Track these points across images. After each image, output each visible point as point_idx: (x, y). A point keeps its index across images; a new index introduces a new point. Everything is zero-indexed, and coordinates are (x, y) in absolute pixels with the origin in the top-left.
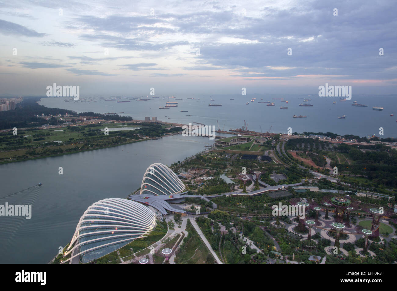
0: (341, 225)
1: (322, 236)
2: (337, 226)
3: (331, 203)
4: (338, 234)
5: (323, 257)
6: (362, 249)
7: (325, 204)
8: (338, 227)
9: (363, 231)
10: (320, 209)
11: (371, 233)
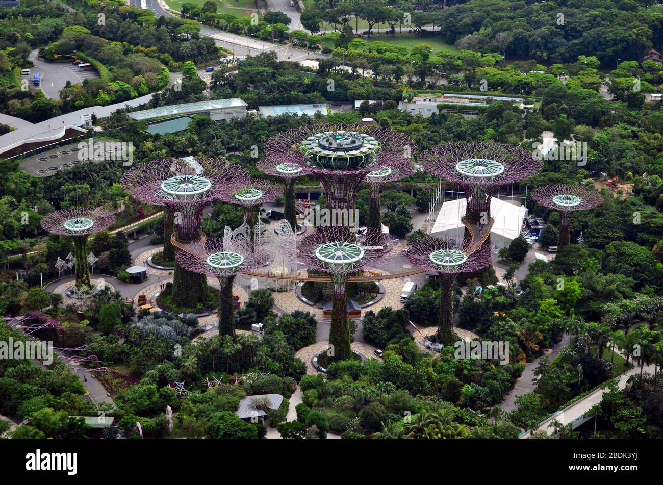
0: (348, 249)
1: (279, 310)
2: (332, 258)
3: (302, 165)
4: (340, 289)
5: (287, 393)
6: (432, 331)
7: (278, 168)
8: (339, 258)
9: (434, 257)
10: (261, 195)
11: (461, 260)
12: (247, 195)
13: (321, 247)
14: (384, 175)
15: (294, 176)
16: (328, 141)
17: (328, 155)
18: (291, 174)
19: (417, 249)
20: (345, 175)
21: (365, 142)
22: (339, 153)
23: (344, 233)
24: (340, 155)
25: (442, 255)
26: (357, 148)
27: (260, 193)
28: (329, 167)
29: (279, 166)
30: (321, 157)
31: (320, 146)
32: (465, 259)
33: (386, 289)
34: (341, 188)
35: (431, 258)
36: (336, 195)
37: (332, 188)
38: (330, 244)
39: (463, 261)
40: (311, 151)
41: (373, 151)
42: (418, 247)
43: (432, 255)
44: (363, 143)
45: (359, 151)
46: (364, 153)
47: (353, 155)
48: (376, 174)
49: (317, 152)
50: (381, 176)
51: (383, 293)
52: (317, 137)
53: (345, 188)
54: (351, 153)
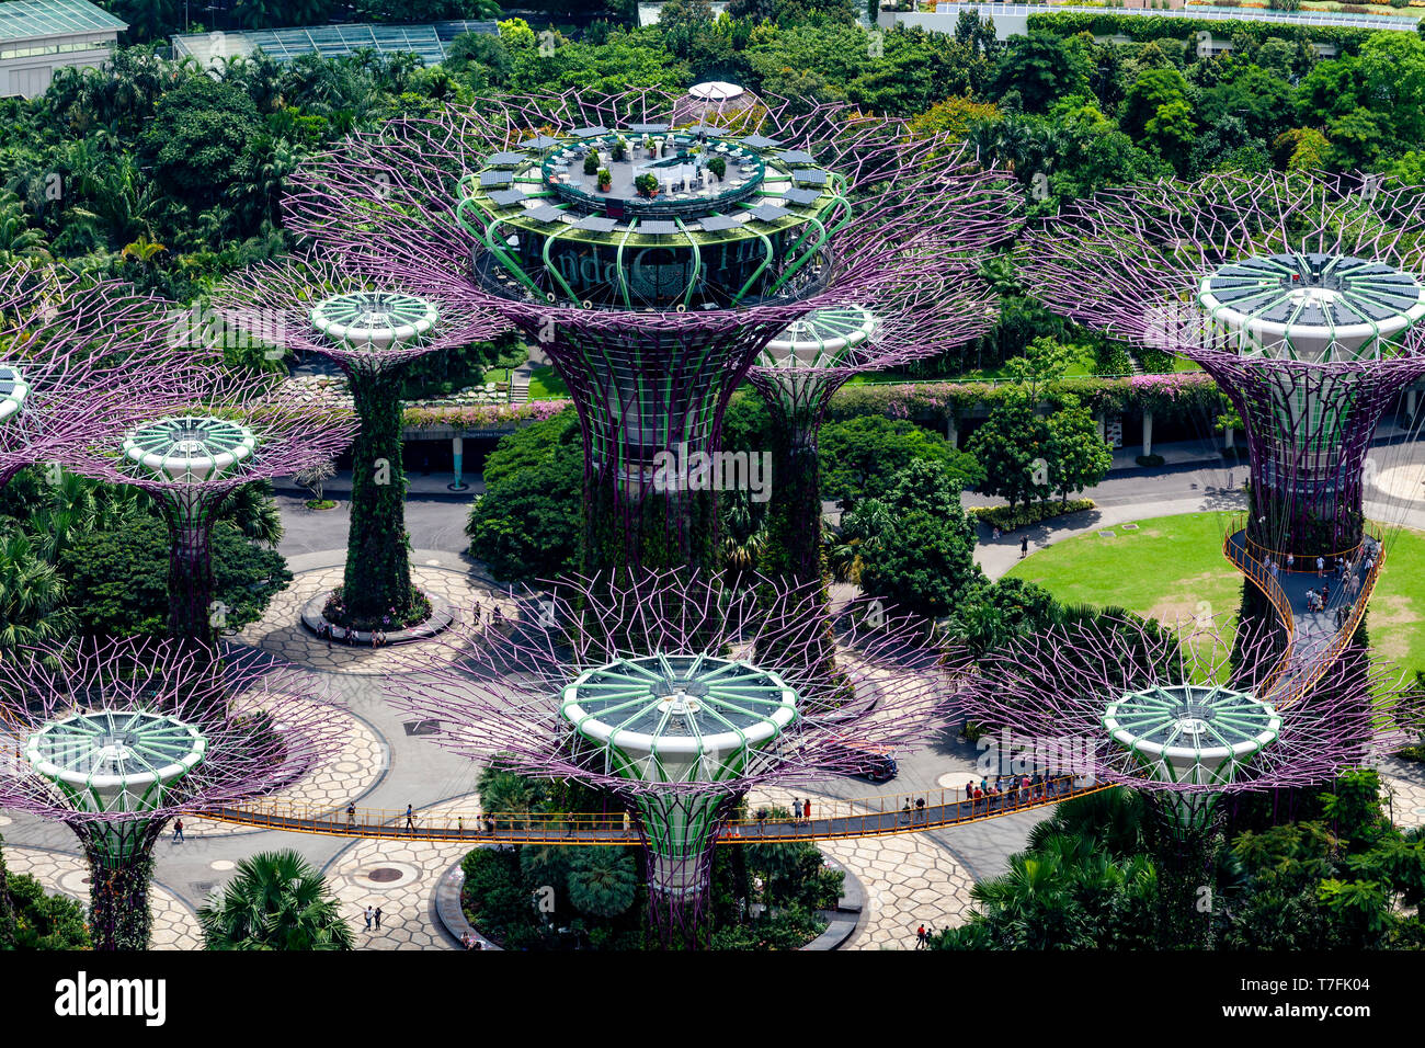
9: (1124, 721)
10: (249, 442)
11: (1258, 732)
12: (183, 445)
13: (586, 675)
14: (840, 341)
15: (398, 351)
16: (591, 168)
17: (598, 235)
18: (389, 343)
19: (1037, 681)
20: (678, 333)
21: (770, 173)
22: (650, 227)
23: (691, 608)
24: (654, 237)
25: (1164, 710)
26: (731, 204)
27: (246, 432)
28: (604, 295)
29: (321, 304)
30: (560, 246)
31: (555, 194)
32: (1275, 724)
33: (871, 891)
34: (659, 397)
35: (1111, 724)
36: (633, 430)
37: (614, 400)
38: (629, 663)
39: (1265, 738)
40: (515, 219)
41: (812, 216)
42: (1043, 675)
43: (1111, 710)
44: (761, 180)
45: (744, 217)
46: (773, 224)
47: (716, 234)
48: (804, 336)
49: (541, 225)
50: (829, 343)
51: (855, 912)
52: (534, 153)
53: (674, 396)
54: (710, 224)
